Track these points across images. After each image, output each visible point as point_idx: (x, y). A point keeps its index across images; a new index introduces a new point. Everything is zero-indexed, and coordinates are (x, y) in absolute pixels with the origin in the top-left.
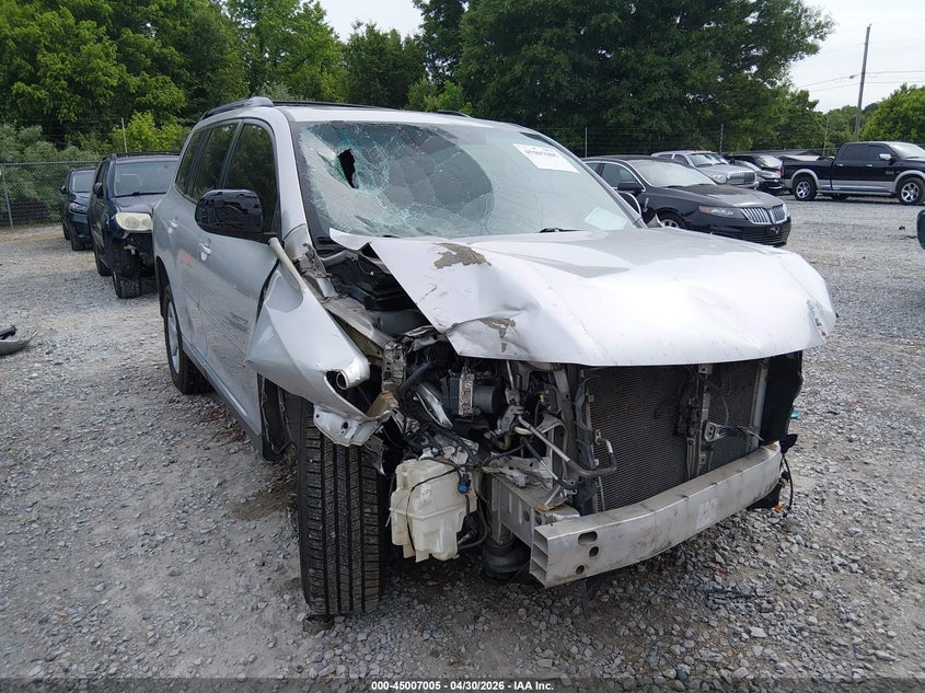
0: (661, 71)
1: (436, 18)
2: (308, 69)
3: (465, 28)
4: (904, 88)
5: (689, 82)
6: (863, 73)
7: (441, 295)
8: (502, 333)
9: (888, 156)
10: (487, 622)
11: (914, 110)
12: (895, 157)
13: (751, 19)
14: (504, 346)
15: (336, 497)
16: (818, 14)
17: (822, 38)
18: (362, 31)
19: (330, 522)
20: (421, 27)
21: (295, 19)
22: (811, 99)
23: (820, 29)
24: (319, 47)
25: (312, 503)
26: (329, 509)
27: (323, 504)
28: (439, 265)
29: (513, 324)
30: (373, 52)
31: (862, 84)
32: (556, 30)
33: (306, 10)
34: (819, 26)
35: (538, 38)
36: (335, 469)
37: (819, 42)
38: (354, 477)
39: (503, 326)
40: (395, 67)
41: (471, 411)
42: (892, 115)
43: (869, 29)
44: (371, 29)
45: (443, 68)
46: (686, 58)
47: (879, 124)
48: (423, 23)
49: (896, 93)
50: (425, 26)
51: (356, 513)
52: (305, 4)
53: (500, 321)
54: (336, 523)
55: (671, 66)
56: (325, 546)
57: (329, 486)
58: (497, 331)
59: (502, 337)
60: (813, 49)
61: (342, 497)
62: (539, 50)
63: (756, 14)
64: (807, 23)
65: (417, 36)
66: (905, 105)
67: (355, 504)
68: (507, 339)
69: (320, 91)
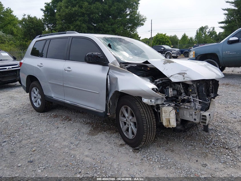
0: (110, 29)
1: (48, 14)
2: (10, 27)
3: (57, 17)
4: (158, 34)
5: (117, 32)
6: (151, 30)
7: (167, 70)
8: (183, 76)
9: (163, 48)
10: (171, 143)
11: (161, 38)
12: (164, 48)
13: (128, 17)
14: (184, 79)
15: (148, 118)
16: (143, 16)
17: (144, 22)
18: (26, 17)
19: (148, 124)
20: (43, 16)
21: (4, 13)
22: (139, 36)
23: (144, 20)
24: (12, 20)
25: (144, 120)
26: (147, 121)
27: (146, 120)
28: (164, 64)
29: (186, 74)
30: (30, 22)
31: (151, 33)
32: (82, 18)
33: (7, 10)
34: (143, 19)
35: (78, 19)
36: (146, 112)
37: (143, 23)
38: (150, 113)
39: (183, 74)
40: (37, 26)
41: (172, 96)
42: (156, 40)
43: (152, 20)
44: (29, 16)
45: (50, 27)
46: (115, 26)
47: (154, 42)
48: (43, 15)
49: (157, 35)
50: (44, 16)
51: (152, 121)
52: (6, 9)
53: (182, 73)
54: (149, 124)
55: (112, 28)
56: (147, 129)
57: (146, 115)
58: (182, 76)
59: (183, 77)
60: (142, 24)
61: (149, 118)
62: (78, 23)
63: (129, 16)
64: (141, 19)
65: (42, 18)
66: (159, 38)
67: (152, 119)
68: (185, 77)
69: (13, 33)
